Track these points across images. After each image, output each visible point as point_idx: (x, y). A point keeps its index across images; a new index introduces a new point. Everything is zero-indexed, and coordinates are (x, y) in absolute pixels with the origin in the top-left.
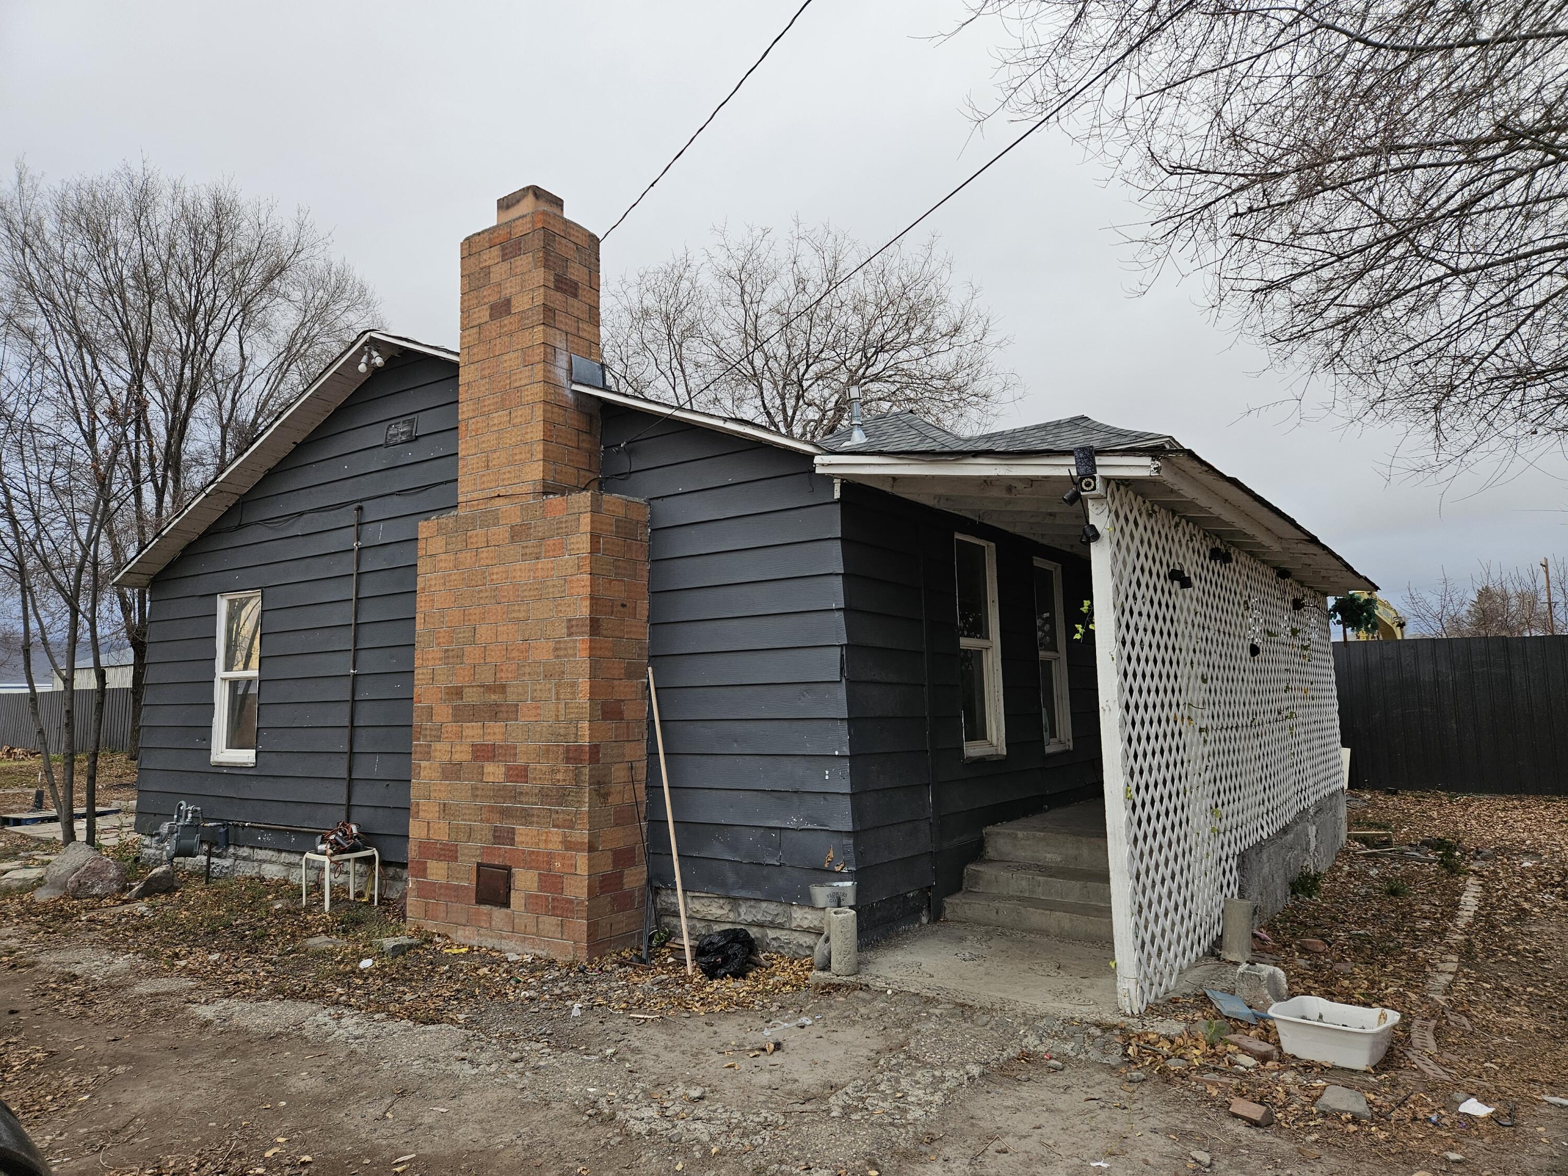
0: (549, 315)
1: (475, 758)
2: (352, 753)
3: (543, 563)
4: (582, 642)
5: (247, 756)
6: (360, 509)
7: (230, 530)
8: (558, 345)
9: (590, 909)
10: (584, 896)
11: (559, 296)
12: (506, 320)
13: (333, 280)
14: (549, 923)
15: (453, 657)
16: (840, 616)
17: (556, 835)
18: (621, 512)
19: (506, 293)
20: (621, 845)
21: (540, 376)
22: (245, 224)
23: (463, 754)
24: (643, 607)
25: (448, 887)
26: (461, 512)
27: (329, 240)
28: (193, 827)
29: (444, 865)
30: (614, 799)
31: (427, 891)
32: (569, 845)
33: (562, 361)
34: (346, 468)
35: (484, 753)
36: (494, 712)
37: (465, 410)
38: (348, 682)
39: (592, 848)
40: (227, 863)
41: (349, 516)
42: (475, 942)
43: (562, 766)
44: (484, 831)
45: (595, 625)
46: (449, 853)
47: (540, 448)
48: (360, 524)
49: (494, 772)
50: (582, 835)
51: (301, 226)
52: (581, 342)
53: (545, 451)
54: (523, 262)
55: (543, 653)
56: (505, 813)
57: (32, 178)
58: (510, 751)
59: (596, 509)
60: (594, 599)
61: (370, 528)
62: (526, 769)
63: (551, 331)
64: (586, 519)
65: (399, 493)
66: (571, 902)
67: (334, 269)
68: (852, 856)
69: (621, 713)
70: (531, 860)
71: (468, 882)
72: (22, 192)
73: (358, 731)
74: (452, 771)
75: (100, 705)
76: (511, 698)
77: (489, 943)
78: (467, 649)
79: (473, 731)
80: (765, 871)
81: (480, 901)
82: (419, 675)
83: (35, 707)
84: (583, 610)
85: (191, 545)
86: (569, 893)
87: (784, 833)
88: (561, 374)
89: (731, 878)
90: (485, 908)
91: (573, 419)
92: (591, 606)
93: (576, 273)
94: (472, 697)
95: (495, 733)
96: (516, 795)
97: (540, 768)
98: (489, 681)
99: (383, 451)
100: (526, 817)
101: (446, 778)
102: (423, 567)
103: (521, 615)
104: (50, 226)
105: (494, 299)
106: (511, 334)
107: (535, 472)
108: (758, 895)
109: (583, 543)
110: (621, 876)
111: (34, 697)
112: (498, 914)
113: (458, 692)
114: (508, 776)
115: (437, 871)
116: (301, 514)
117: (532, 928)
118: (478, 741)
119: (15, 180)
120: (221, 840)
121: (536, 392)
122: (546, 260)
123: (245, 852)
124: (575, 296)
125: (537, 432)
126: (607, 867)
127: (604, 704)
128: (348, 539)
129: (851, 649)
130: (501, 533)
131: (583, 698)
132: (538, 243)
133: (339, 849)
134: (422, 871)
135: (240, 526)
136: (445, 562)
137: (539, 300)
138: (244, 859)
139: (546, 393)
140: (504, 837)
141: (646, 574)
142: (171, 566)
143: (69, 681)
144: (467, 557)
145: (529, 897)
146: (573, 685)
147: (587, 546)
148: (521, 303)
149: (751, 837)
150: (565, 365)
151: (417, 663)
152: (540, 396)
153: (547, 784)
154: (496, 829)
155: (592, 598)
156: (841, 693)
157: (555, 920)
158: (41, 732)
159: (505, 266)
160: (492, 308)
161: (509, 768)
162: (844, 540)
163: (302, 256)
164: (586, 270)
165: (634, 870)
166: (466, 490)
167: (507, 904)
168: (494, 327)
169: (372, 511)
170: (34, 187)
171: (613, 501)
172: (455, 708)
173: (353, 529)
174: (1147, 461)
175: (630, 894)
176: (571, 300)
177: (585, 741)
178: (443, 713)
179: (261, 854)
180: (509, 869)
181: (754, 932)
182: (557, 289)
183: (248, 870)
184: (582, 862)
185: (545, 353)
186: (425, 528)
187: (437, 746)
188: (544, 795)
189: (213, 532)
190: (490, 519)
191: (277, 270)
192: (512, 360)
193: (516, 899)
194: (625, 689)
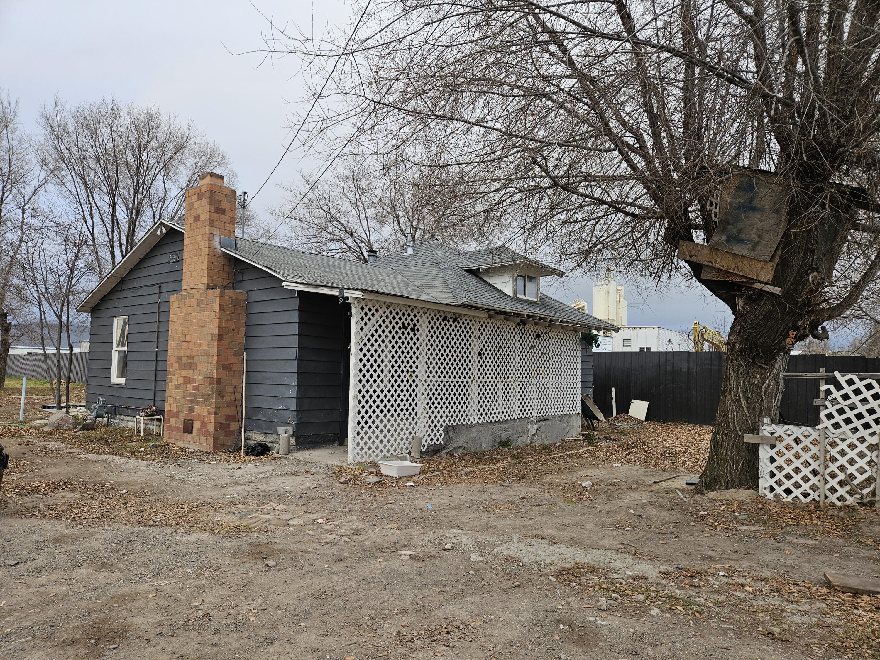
0: (211, 223)
1: (185, 382)
2: (156, 380)
3: (206, 314)
4: (215, 342)
5: (122, 381)
6: (160, 286)
7: (118, 291)
8: (215, 233)
9: (214, 434)
10: (213, 430)
11: (216, 215)
12: (198, 223)
13: (209, 152)
14: (203, 438)
15: (179, 346)
16: (297, 337)
17: (206, 409)
18: (234, 296)
19: (199, 213)
20: (229, 414)
21: (207, 246)
22: (163, 125)
23: (181, 381)
24: (243, 331)
25: (176, 427)
26: (183, 293)
27: (204, 134)
28: (103, 406)
29: (174, 419)
30: (227, 398)
31: (170, 428)
32: (209, 413)
33: (217, 239)
34: (156, 270)
35: (187, 380)
36: (191, 366)
37: (185, 255)
38: (155, 353)
39: (216, 414)
40: (116, 421)
41: (156, 290)
42: (182, 446)
43: (208, 386)
44: (186, 408)
45: (220, 337)
46: (176, 415)
47: (206, 272)
48: (160, 293)
49: (190, 387)
50: (213, 409)
51: (190, 127)
52: (226, 231)
53: (208, 273)
54: (204, 202)
55: (204, 346)
56: (192, 402)
57: (62, 103)
58: (194, 380)
59: (222, 295)
60: (220, 328)
61: (163, 294)
62: (198, 386)
63: (211, 228)
64: (218, 299)
65: (173, 282)
66: (209, 432)
67: (209, 146)
68: (296, 419)
69: (231, 368)
70: (199, 418)
71: (181, 426)
72: (57, 110)
73: (158, 372)
74: (178, 387)
75: (71, 359)
76: (195, 361)
77: (186, 446)
78: (184, 343)
79: (184, 372)
80: (273, 424)
81: (184, 432)
82: (170, 352)
83: (45, 358)
84: (216, 332)
85: (105, 296)
86: (209, 429)
87: (279, 411)
88: (216, 244)
89: (264, 426)
90: (186, 434)
91: (222, 261)
92: (219, 330)
93: (225, 205)
94: (184, 360)
95: (190, 373)
96: (195, 395)
97: (202, 386)
98: (189, 355)
99: (168, 264)
100: (198, 403)
101: (176, 389)
102: (171, 312)
103: (199, 332)
104: (71, 128)
105: (195, 214)
106: (199, 228)
107: (204, 280)
108: (271, 432)
109: (217, 307)
110: (229, 424)
111: (45, 355)
112: (189, 436)
113: (180, 359)
114: (193, 389)
115: (173, 422)
116: (142, 287)
117: (198, 441)
118: (185, 376)
119: (54, 104)
120: (113, 412)
121: (205, 251)
122: (210, 202)
123: (122, 417)
124: (224, 214)
125: (205, 266)
126: (222, 420)
127: (223, 365)
128: (155, 298)
129: (301, 349)
130: (194, 302)
131: (215, 362)
132: (208, 195)
133: (147, 415)
134: (168, 422)
135: (122, 290)
136: (178, 310)
137: (208, 217)
138: (122, 420)
139: (209, 252)
140: (192, 410)
141: (244, 319)
142: (98, 304)
143: (58, 349)
144: (184, 309)
145: (198, 430)
146: (212, 358)
147: (218, 309)
148: (203, 217)
149: (270, 412)
150: (218, 241)
151: (169, 347)
152: (207, 253)
153: (204, 392)
154: (189, 407)
155: (219, 327)
156: (296, 363)
157: (204, 438)
158: (48, 368)
159: (198, 202)
160: (194, 218)
161: (194, 386)
162: (299, 310)
163: (190, 142)
164: (229, 204)
165: (235, 423)
166: (185, 285)
167: (191, 433)
168: (194, 224)
169: (164, 288)
170: (63, 108)
171: (230, 293)
172: (179, 364)
173: (157, 295)
174: (360, 293)
175: (233, 431)
176: (222, 216)
177: (215, 377)
178: (176, 366)
179: (128, 418)
180: (192, 421)
181: (269, 445)
182: (215, 212)
183: (123, 424)
184: (213, 417)
185: (209, 237)
186: (173, 298)
187: (174, 378)
188: (203, 395)
189: (113, 291)
190: (191, 296)
191: (179, 148)
192: (199, 238)
193: (194, 431)
194: (233, 360)
